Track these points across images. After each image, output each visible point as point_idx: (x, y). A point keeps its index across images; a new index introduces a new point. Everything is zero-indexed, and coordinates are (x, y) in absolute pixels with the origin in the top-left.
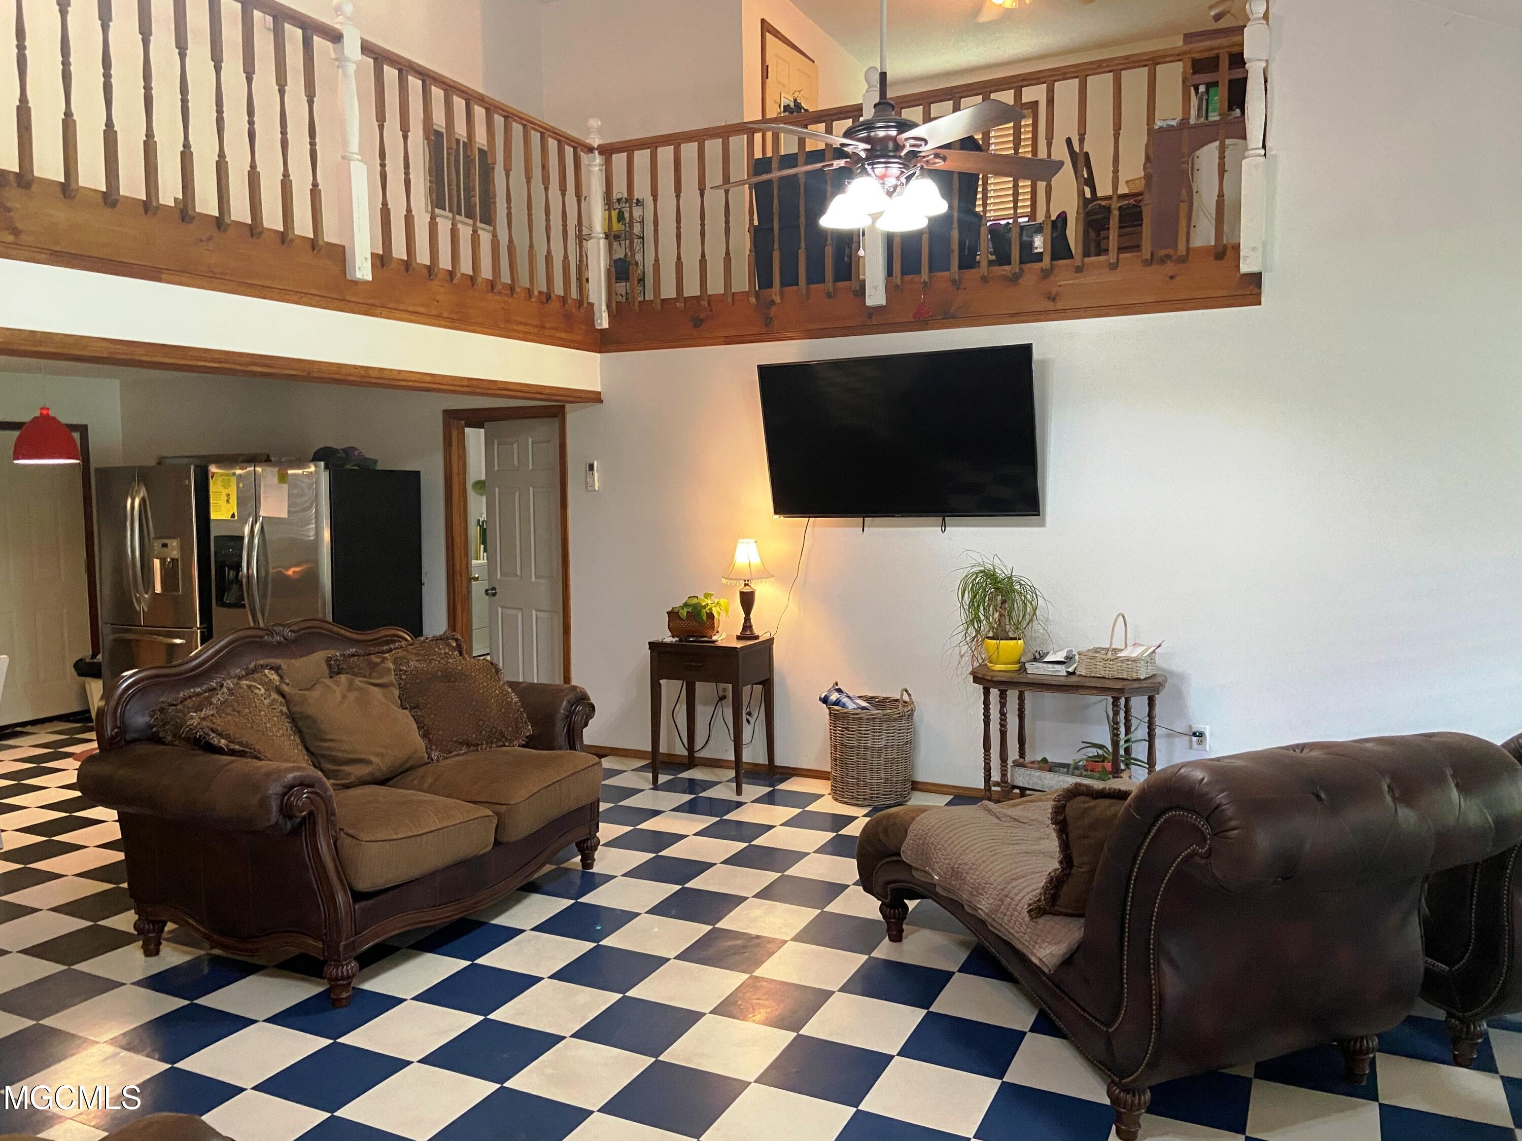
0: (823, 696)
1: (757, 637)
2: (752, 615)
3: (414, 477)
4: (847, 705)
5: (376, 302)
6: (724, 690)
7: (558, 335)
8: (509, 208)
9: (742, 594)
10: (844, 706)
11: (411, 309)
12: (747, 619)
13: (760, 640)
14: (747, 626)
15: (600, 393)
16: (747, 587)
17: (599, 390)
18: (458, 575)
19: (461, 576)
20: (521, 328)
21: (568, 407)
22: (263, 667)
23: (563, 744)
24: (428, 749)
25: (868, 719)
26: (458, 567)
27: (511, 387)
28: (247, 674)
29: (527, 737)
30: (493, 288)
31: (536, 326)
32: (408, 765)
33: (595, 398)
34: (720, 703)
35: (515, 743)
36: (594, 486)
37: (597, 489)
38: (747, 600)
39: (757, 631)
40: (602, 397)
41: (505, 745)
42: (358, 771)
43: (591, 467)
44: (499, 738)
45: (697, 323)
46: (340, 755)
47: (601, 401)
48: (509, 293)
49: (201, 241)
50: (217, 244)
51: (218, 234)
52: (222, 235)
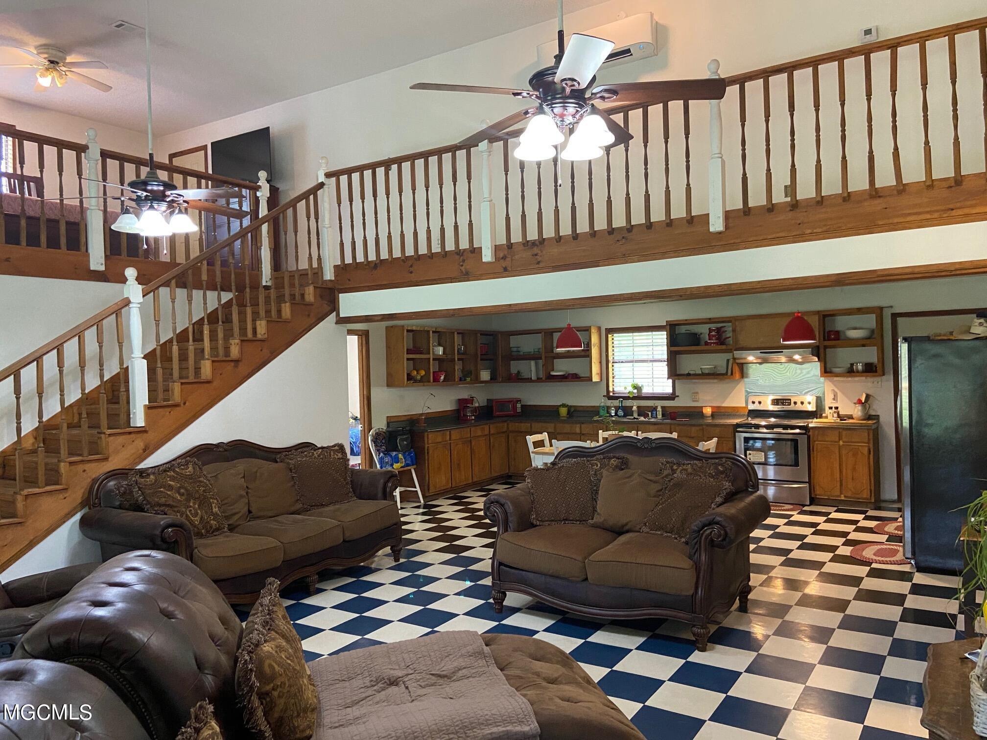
49: (618, 241)
50: (627, 239)
51: (627, 235)
52: (630, 234)
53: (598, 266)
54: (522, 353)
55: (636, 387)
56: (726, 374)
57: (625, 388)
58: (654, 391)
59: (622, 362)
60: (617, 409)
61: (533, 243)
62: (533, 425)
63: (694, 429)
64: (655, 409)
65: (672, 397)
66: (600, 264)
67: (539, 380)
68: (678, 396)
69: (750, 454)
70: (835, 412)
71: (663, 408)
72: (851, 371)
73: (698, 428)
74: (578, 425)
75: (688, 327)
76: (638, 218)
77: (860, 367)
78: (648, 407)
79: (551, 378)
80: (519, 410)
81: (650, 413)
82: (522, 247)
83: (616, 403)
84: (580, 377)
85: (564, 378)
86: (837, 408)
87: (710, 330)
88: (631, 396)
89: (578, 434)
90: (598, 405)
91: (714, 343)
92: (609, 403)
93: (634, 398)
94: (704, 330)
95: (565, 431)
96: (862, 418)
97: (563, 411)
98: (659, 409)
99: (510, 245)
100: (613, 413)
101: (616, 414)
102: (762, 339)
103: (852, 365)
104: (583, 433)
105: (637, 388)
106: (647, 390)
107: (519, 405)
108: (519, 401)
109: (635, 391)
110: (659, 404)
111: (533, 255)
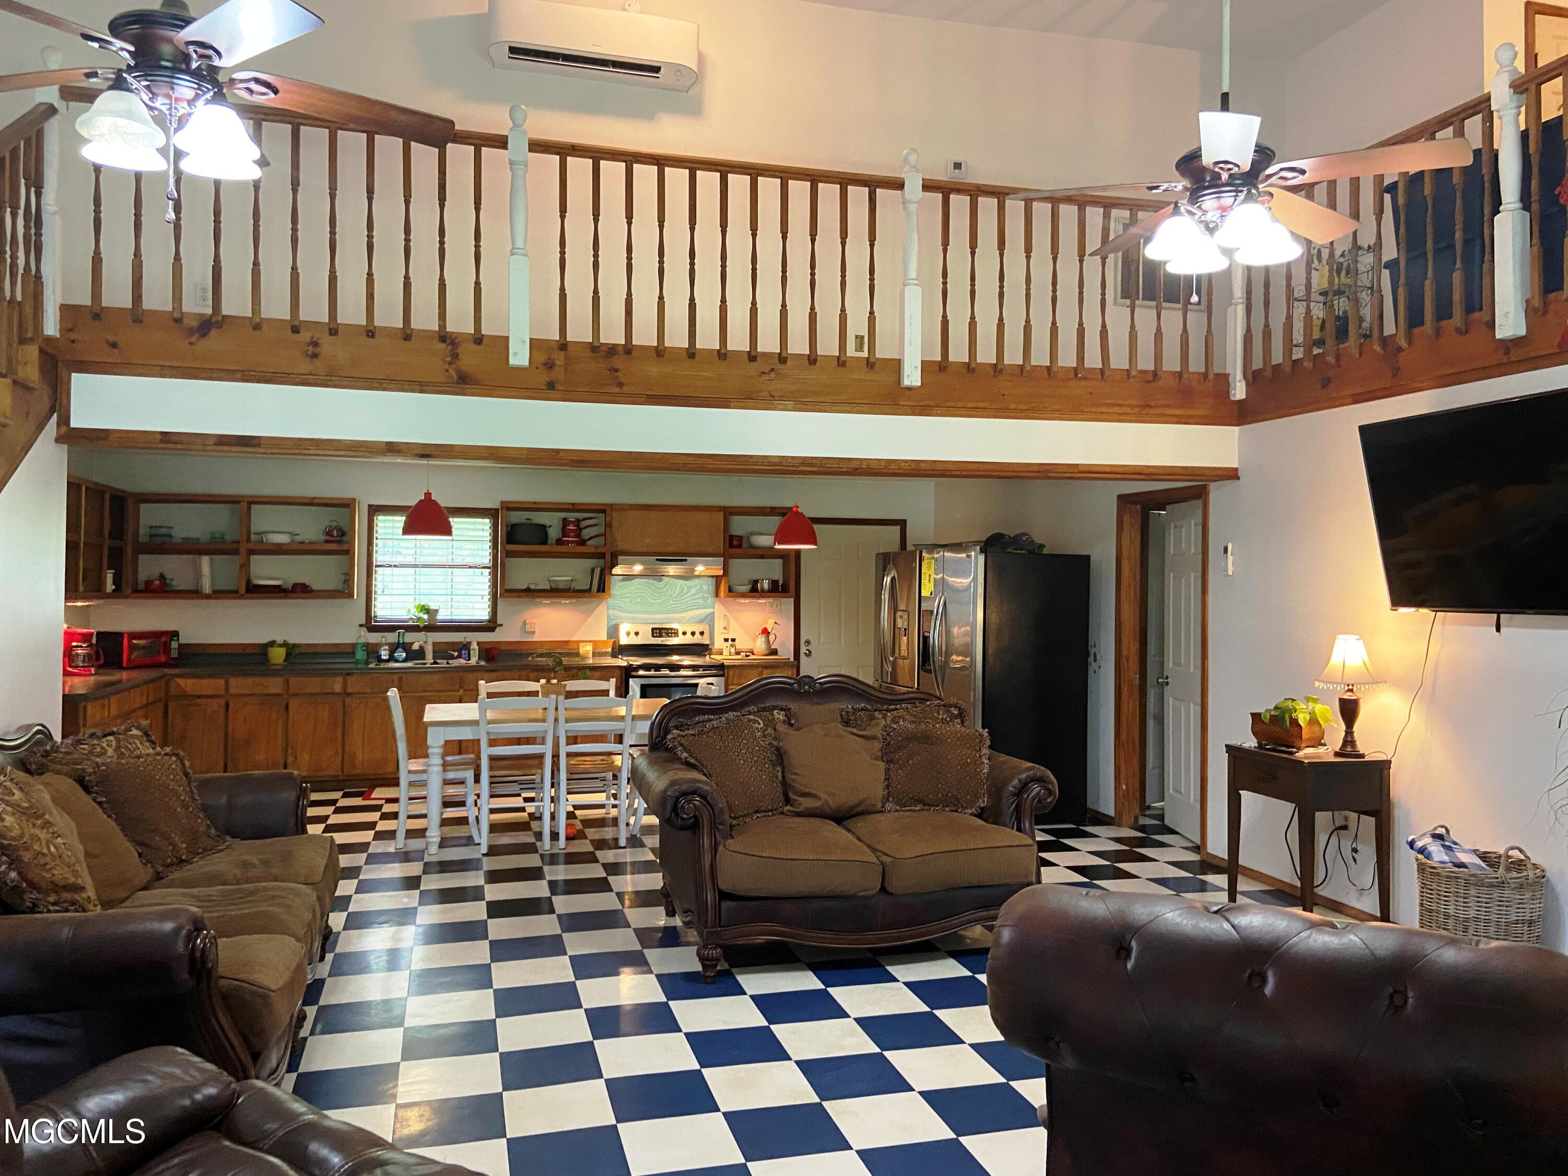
0: (1409, 840)
1: (1363, 756)
2: (1355, 728)
3: (1085, 561)
4: (1434, 855)
5: (932, 403)
6: (1346, 818)
7: (1169, 412)
8: (1103, 294)
9: (1343, 702)
10: (1428, 856)
11: (970, 405)
12: (1349, 732)
13: (1366, 759)
14: (1349, 740)
15: (1236, 469)
16: (1350, 694)
17: (1236, 466)
18: (1125, 660)
19: (1127, 661)
20: (1115, 409)
21: (1212, 486)
22: (775, 708)
23: (1008, 821)
24: (886, 799)
25: (1448, 877)
26: (1125, 653)
27: (1093, 469)
28: (758, 711)
29: (980, 808)
30: (1076, 374)
31: (1137, 406)
32: (860, 809)
33: (1231, 475)
34: (1335, 833)
35: (966, 811)
36: (1226, 570)
37: (1230, 573)
38: (1349, 710)
39: (1361, 748)
40: (1240, 474)
41: (956, 811)
42: (807, 803)
43: (1226, 550)
44: (954, 803)
45: (1326, 383)
46: (799, 787)
47: (1238, 478)
48: (1100, 376)
49: (764, 373)
50: (778, 374)
51: (779, 366)
52: (783, 366)
53: (728, 407)
54: (174, 541)
55: (427, 611)
56: (589, 590)
57: (409, 611)
58: (454, 618)
59: (395, 566)
60: (393, 648)
61: (612, 350)
62: (233, 681)
64: (466, 646)
65: (491, 625)
66: (732, 404)
67: (218, 594)
68: (501, 625)
70: (732, 646)
71: (479, 644)
72: (754, 590)
75: (527, 515)
76: (798, 345)
77: (766, 585)
78: (453, 643)
79: (255, 591)
80: (174, 654)
81: (456, 653)
82: (588, 354)
83: (392, 637)
84: (312, 591)
85: (278, 592)
86: (733, 640)
87: (565, 522)
88: (419, 625)
89: (339, 694)
90: (354, 642)
91: (572, 542)
92: (374, 638)
93: (426, 628)
94: (552, 521)
95: (309, 690)
96: (767, 652)
97: (279, 655)
98: (474, 646)
99: (563, 345)
100: (384, 655)
101: (392, 658)
102: (648, 541)
103: (756, 582)
104: (349, 690)
105: (429, 611)
106: (443, 615)
107: (174, 645)
108: (172, 635)
109: (426, 617)
110: (474, 638)
111: (610, 370)
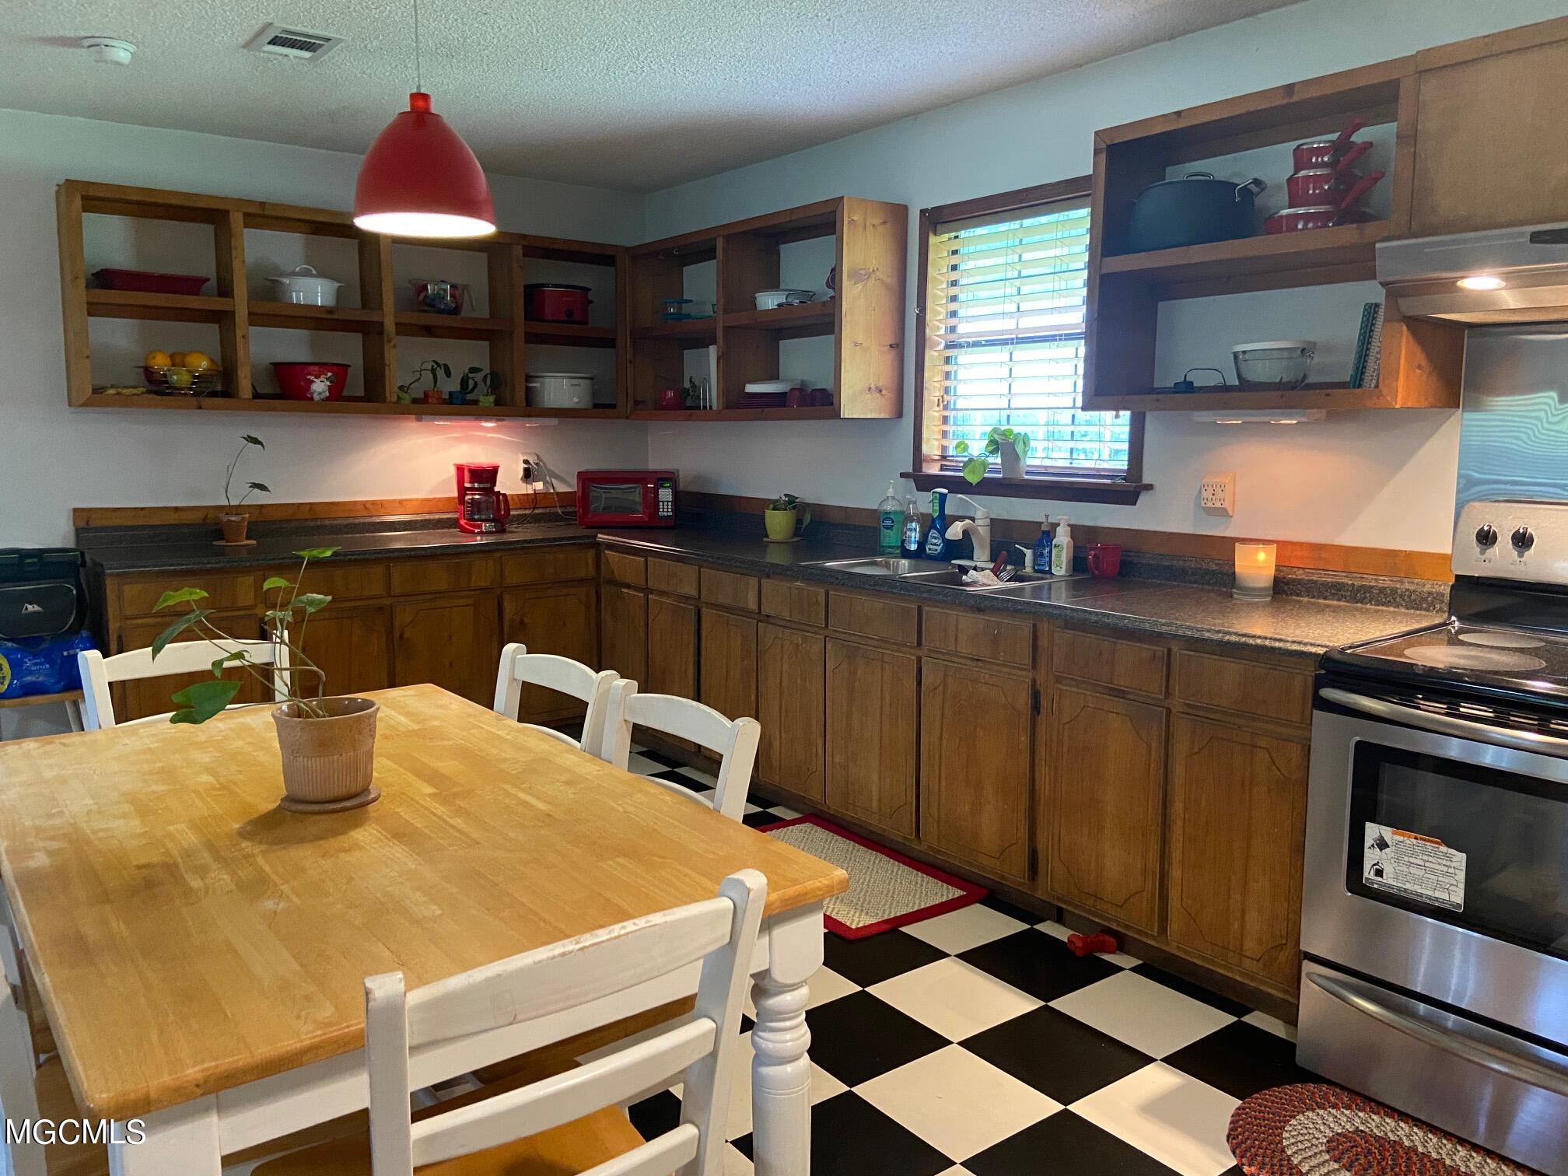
55: (1001, 443)
56: (1355, 384)
63: (1127, 652)
69: (1382, 845)
71: (1075, 530)
73: (1146, 650)
74: (753, 582)
78: (1027, 526)
79: (741, 405)
80: (666, 510)
81: (1029, 553)
83: (929, 502)
88: (973, 479)
93: (989, 487)
97: (778, 523)
98: (1063, 537)
100: (913, 540)
105: (1004, 444)
107: (665, 494)
108: (666, 478)
109: (999, 459)
